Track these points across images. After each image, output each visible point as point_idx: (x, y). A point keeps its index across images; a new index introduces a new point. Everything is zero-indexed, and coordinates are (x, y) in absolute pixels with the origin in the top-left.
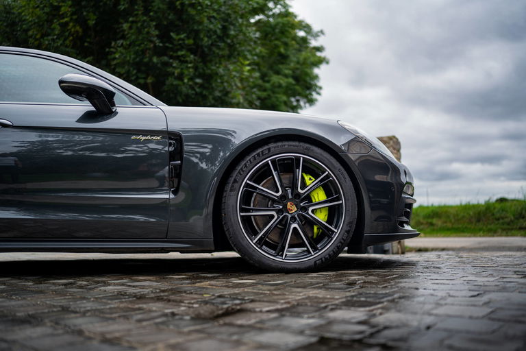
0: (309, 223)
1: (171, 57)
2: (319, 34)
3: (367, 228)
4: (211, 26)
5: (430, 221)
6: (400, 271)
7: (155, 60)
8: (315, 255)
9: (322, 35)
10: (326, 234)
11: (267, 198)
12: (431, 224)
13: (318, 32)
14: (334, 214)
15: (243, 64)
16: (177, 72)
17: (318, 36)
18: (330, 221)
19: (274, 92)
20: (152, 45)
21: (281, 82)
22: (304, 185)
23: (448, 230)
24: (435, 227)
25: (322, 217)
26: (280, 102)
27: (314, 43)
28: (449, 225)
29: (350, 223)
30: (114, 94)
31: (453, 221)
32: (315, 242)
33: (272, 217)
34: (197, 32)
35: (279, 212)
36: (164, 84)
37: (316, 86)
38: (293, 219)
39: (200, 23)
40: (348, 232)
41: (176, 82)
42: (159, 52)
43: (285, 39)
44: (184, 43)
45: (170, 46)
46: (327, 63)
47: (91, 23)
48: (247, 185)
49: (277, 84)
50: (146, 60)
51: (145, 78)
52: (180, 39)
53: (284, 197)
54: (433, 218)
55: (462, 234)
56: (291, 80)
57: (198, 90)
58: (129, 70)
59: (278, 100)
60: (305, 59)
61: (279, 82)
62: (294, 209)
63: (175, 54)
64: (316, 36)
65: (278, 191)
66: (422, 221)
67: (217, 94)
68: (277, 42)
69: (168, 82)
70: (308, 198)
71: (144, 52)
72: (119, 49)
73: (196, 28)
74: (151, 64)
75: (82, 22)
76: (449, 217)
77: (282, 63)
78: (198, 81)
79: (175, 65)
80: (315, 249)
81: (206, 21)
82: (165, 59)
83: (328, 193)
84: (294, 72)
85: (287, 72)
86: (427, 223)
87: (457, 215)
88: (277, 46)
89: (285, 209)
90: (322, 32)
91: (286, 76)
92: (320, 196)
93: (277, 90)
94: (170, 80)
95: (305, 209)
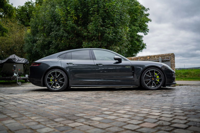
0: (156, 82)
1: (106, 27)
2: (148, 10)
3: (166, 83)
4: (117, 18)
5: (185, 75)
6: (172, 90)
7: (101, 28)
8: (157, 87)
9: (149, 10)
10: (159, 83)
11: (148, 77)
12: (186, 76)
13: (147, 9)
14: (160, 80)
15: (126, 28)
16: (108, 32)
17: (147, 10)
18: (160, 81)
19: (133, 32)
20: (100, 24)
21: (135, 28)
22: (155, 75)
23: (191, 78)
24: (187, 78)
25: (158, 81)
26: (135, 35)
27: (145, 13)
28: (191, 77)
29: (163, 82)
30: (121, 59)
31: (193, 75)
32: (157, 85)
33: (150, 81)
34: (113, 19)
35: (151, 80)
36: (104, 35)
37: (147, 29)
38: (153, 81)
39: (114, 17)
40: (163, 83)
41: (108, 35)
42: (102, 26)
43: (136, 13)
44: (109, 23)
45: (105, 24)
46: (151, 21)
47: (81, 17)
48: (145, 75)
49: (134, 29)
50: (99, 29)
51: (98, 34)
52: (108, 22)
53: (152, 77)
54: (186, 74)
55: (195, 80)
56: (138, 27)
57: (114, 37)
58: (94, 32)
59: (134, 35)
60: (143, 20)
61: (135, 29)
62: (153, 79)
63: (107, 26)
64: (146, 10)
65: (151, 76)
66: (182, 75)
67: (119, 37)
68: (133, 15)
69: (105, 35)
70: (156, 77)
71: (98, 26)
72: (91, 26)
73: (113, 18)
74: (100, 30)
75: (78, 16)
76: (191, 74)
77: (136, 22)
78: (114, 34)
79: (107, 30)
80: (157, 86)
81: (116, 16)
82: (104, 28)
83: (159, 76)
84: (139, 25)
85: (137, 25)
86: (184, 76)
87: (194, 74)
88: (133, 16)
89: (152, 79)
90: (148, 9)
91: (137, 26)
92: (158, 77)
93: (134, 31)
94: (106, 34)
95: (155, 79)
